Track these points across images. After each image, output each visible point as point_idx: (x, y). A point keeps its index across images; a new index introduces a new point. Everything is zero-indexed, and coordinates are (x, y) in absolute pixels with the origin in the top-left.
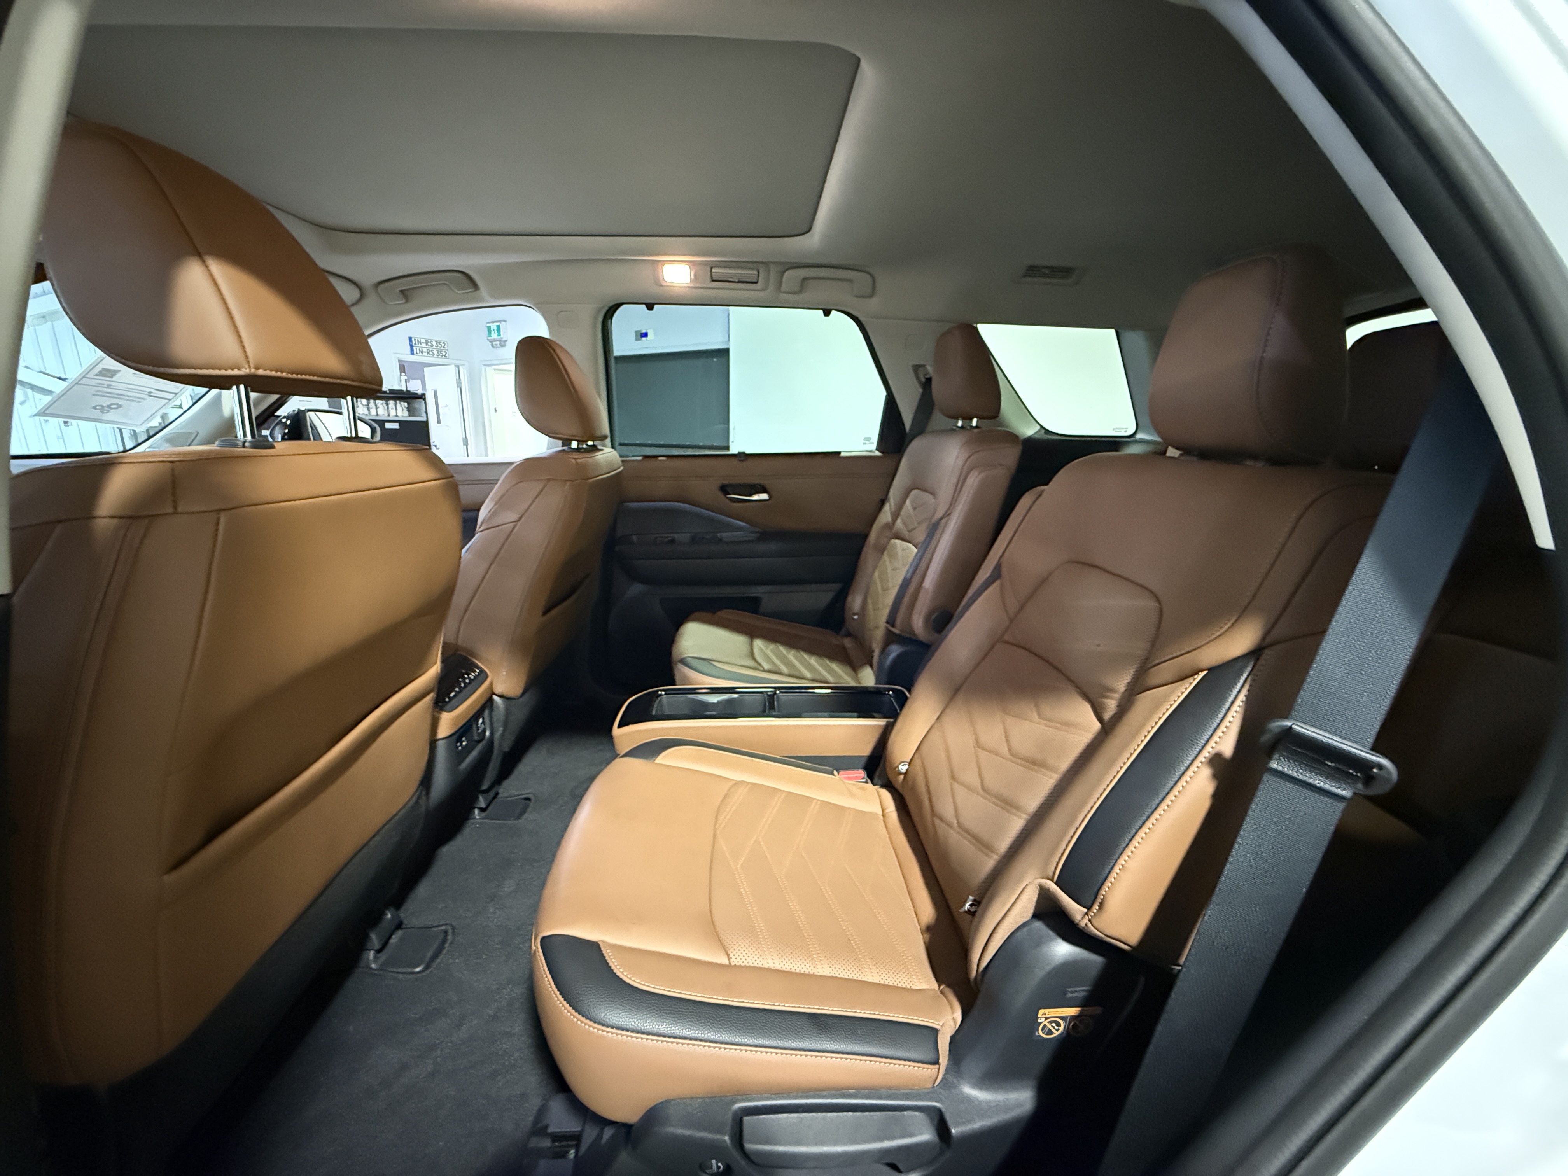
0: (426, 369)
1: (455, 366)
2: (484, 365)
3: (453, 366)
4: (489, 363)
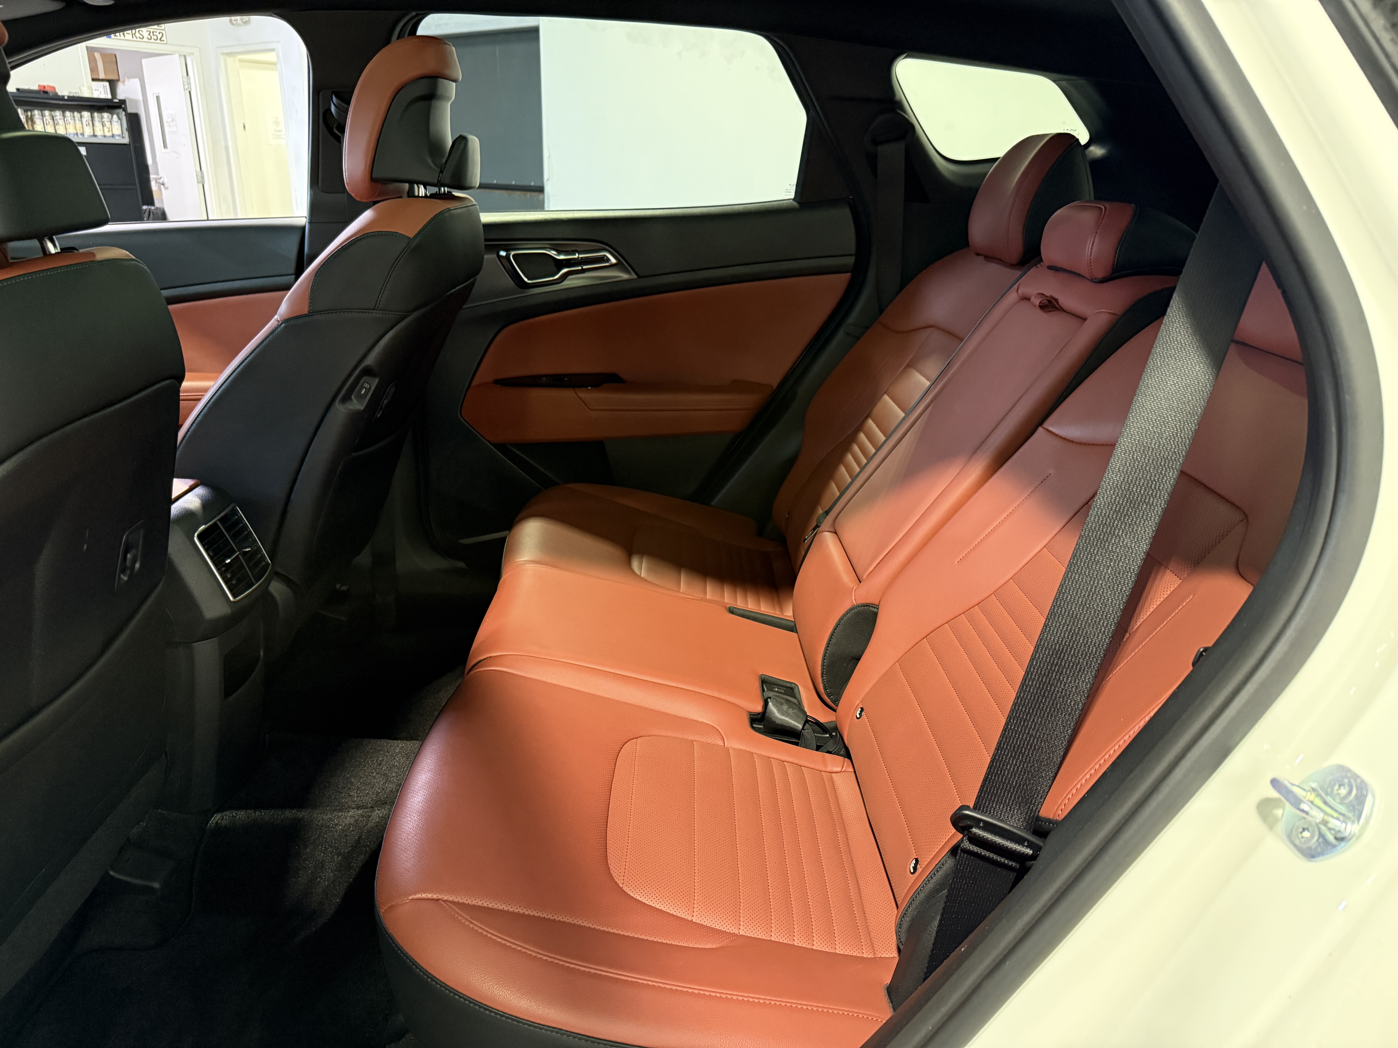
0: (144, 61)
1: (180, 55)
2: (223, 54)
3: (177, 55)
4: (229, 50)
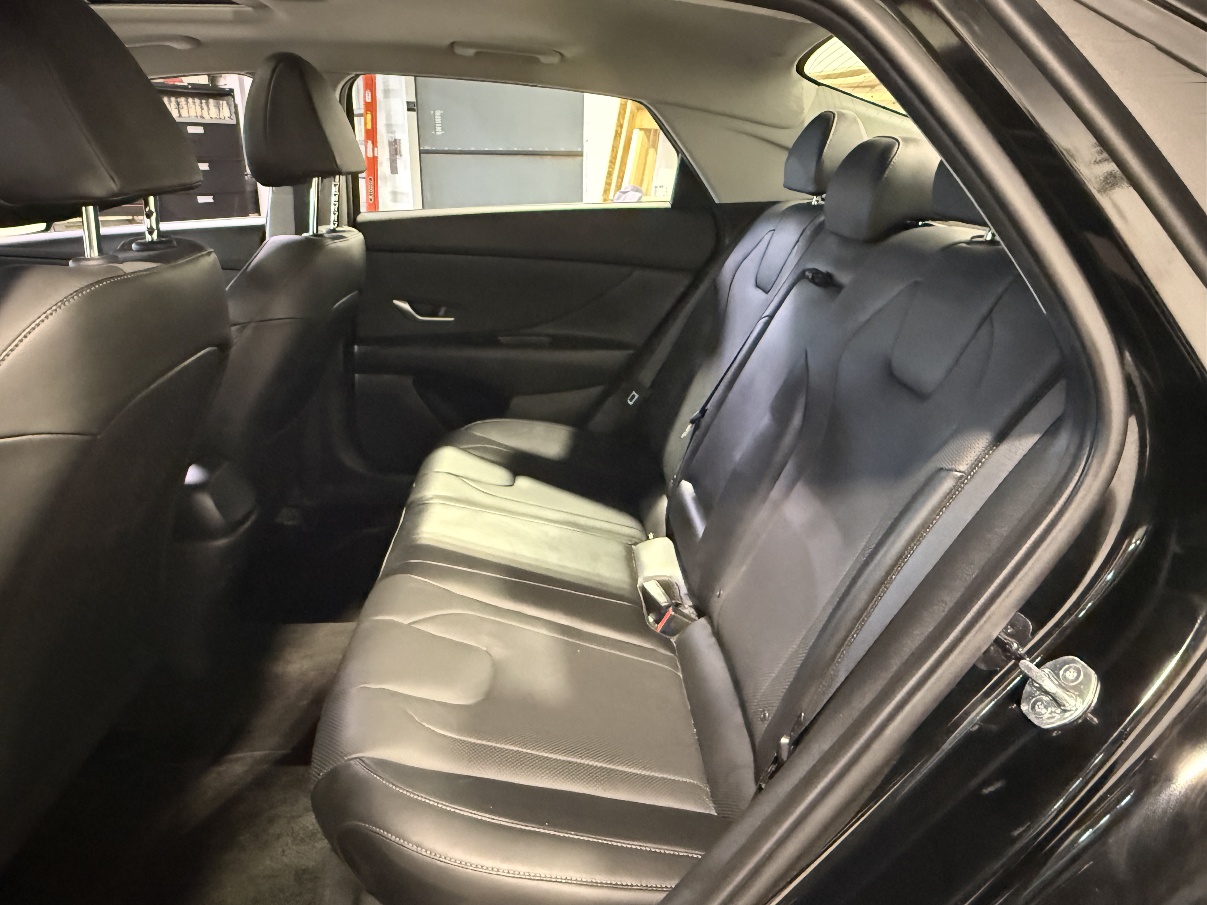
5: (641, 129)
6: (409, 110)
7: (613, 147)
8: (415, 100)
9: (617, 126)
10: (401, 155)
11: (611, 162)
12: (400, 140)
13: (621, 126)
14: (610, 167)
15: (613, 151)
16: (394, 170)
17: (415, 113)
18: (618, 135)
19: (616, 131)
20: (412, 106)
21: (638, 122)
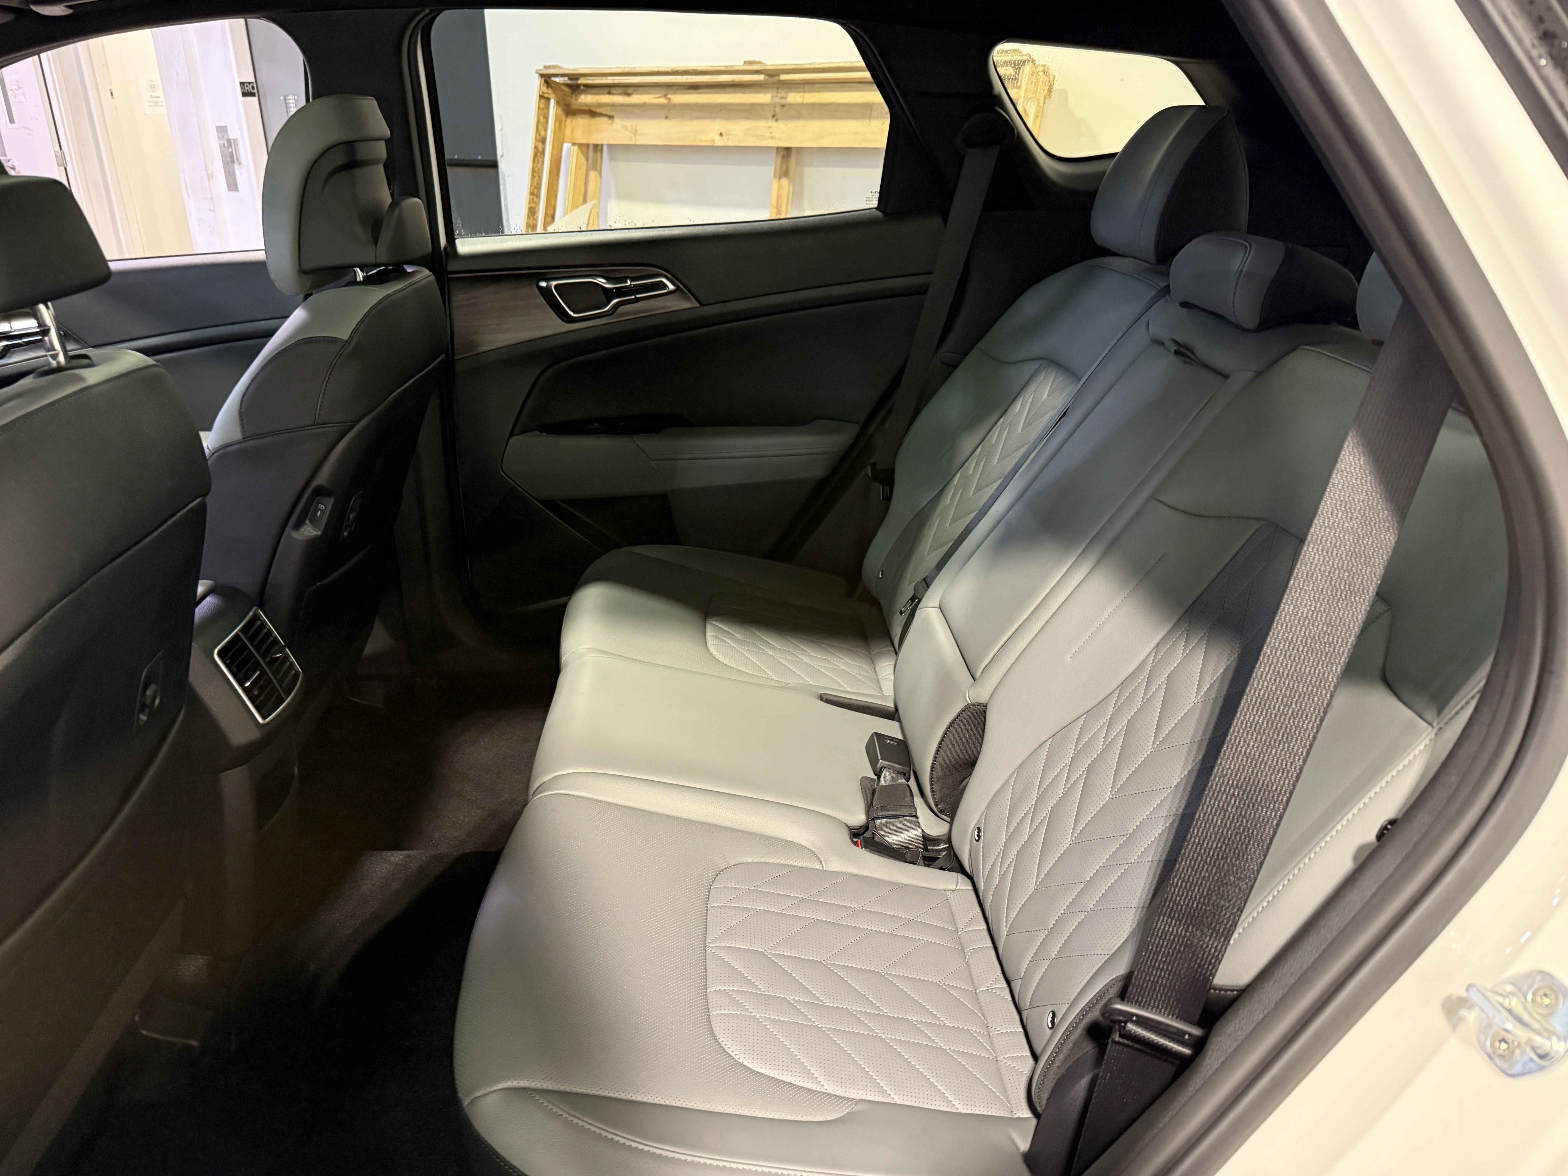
5: (574, 144)
6: (245, 94)
7: (533, 171)
8: (252, 79)
9: (536, 140)
10: (240, 164)
11: (532, 194)
12: (235, 140)
13: (543, 141)
14: (531, 201)
15: (533, 177)
16: (233, 186)
17: (255, 100)
18: (538, 154)
19: (536, 148)
20: (248, 88)
21: (568, 131)
